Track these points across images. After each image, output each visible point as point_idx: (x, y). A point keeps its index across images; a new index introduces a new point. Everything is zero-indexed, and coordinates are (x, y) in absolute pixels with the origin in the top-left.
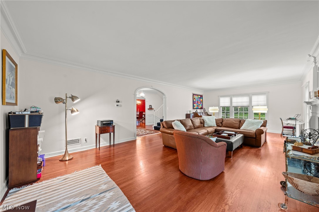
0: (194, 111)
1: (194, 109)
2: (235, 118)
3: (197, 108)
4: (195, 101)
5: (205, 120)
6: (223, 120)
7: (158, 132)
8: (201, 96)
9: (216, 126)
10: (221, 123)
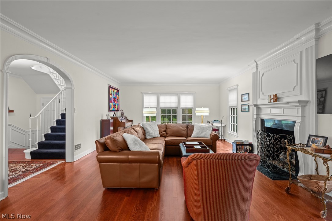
0: (112, 114)
1: (109, 110)
2: (183, 123)
3: (114, 110)
4: (112, 98)
5: (147, 129)
6: (167, 127)
7: (51, 164)
8: (118, 91)
9: (159, 136)
10: (165, 131)
